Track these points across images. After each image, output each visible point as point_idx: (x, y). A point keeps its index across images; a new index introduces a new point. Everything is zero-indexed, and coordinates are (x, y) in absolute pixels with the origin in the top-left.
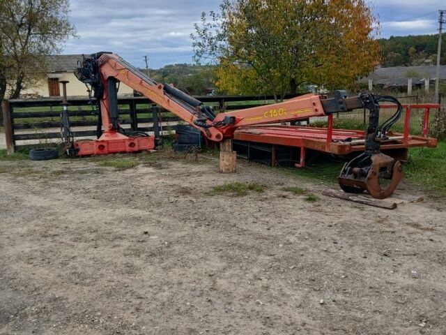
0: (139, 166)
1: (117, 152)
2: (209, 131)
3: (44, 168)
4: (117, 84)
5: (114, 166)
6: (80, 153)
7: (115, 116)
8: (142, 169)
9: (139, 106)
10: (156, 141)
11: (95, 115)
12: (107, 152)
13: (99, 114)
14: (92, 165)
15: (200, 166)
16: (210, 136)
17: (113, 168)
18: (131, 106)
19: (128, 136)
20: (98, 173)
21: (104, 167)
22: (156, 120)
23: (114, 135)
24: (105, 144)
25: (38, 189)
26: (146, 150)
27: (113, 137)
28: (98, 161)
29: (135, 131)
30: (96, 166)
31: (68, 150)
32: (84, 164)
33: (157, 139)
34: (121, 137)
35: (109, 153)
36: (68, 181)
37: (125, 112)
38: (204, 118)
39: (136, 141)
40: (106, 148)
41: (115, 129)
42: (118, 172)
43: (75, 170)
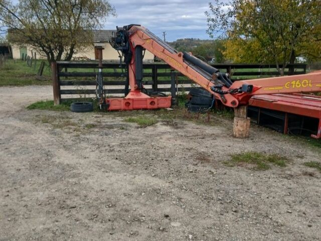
0: (158, 124)
1: (140, 109)
2: (224, 97)
3: (80, 120)
4: (143, 51)
5: (137, 122)
6: (110, 108)
7: (140, 79)
8: (161, 128)
9: (159, 71)
10: (172, 101)
11: (124, 77)
12: (132, 109)
13: (127, 75)
14: (119, 120)
15: (212, 127)
16: (226, 102)
17: (136, 124)
18: (153, 70)
19: (149, 95)
20: (123, 129)
21: (129, 123)
22: (174, 83)
23: (139, 94)
24: (131, 102)
25: (70, 142)
26: (164, 108)
27: (138, 95)
28: (124, 116)
29: (155, 92)
30: (122, 121)
31: (100, 105)
32: (113, 118)
33: (174, 99)
34: (144, 96)
35: (134, 109)
36: (97, 136)
37: (148, 75)
38: (220, 85)
39: (155, 100)
40: (131, 105)
41: (139, 89)
42: (140, 129)
43: (104, 124)
